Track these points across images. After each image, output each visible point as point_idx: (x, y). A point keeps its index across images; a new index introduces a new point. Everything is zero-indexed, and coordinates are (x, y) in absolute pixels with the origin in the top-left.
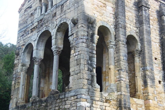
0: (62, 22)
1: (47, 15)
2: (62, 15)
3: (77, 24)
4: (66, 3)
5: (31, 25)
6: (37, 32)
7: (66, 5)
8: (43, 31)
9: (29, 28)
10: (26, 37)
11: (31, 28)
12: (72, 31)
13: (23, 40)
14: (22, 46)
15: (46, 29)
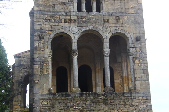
0: (118, 32)
1: (93, 15)
2: (119, 25)
3: (140, 40)
4: (123, 17)
5: (64, 14)
6: (77, 26)
7: (123, 19)
8: (88, 29)
9: (60, 15)
10: (57, 24)
11: (64, 18)
12: (134, 44)
13: (50, 25)
14: (47, 30)
15: (94, 29)
